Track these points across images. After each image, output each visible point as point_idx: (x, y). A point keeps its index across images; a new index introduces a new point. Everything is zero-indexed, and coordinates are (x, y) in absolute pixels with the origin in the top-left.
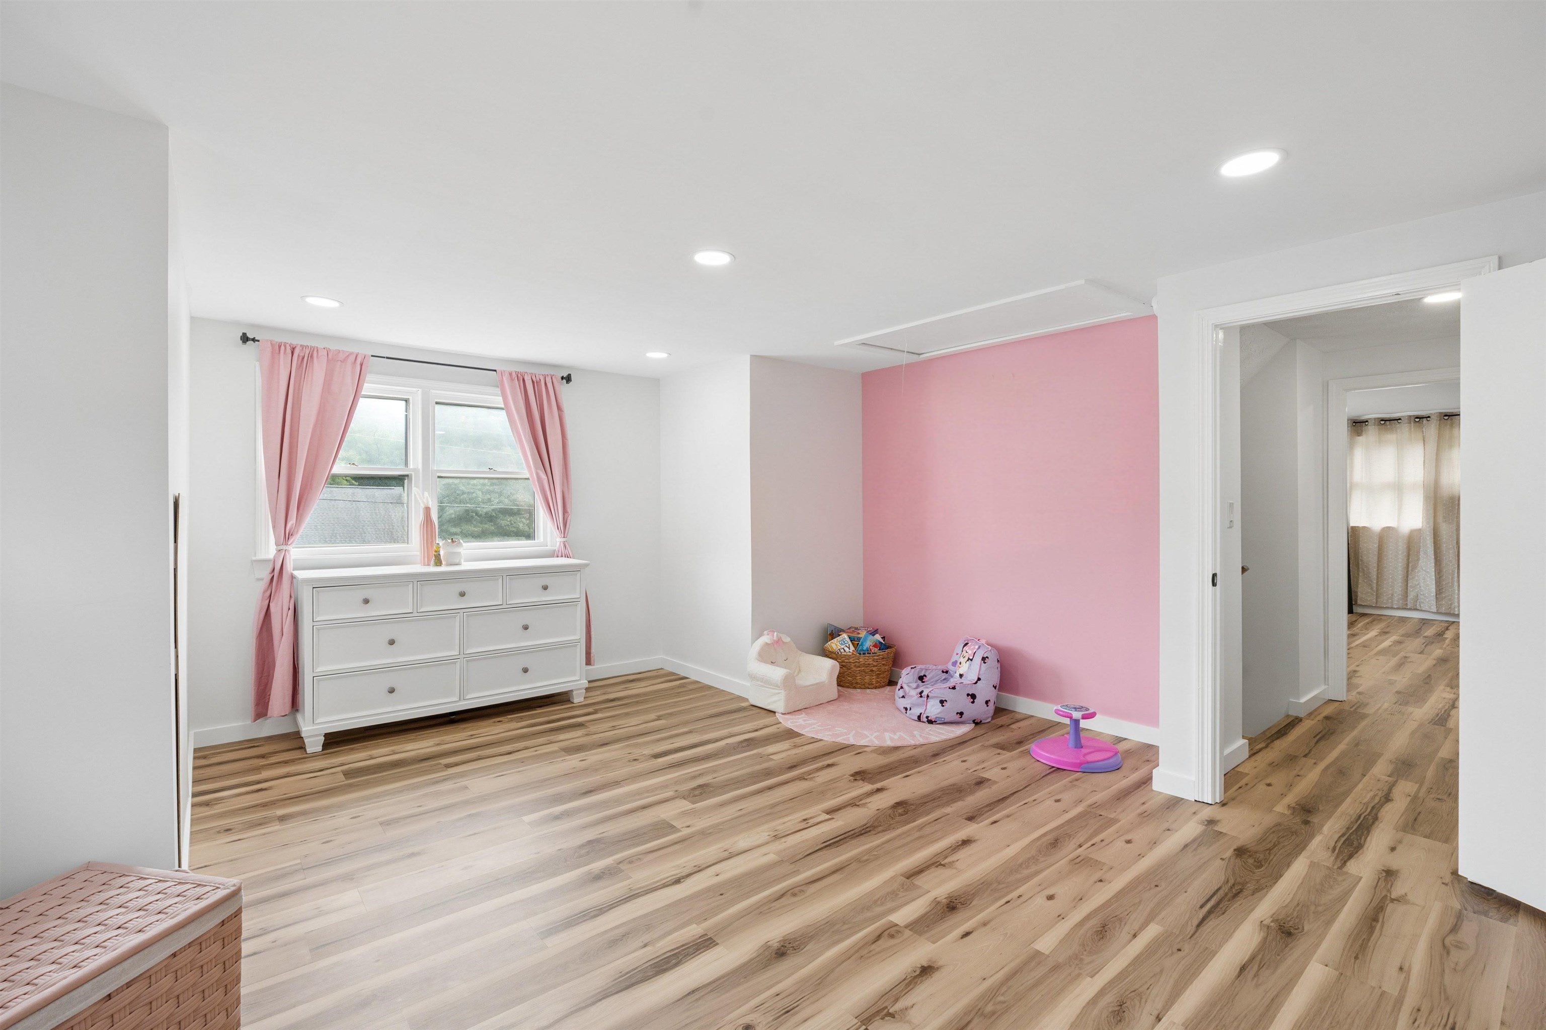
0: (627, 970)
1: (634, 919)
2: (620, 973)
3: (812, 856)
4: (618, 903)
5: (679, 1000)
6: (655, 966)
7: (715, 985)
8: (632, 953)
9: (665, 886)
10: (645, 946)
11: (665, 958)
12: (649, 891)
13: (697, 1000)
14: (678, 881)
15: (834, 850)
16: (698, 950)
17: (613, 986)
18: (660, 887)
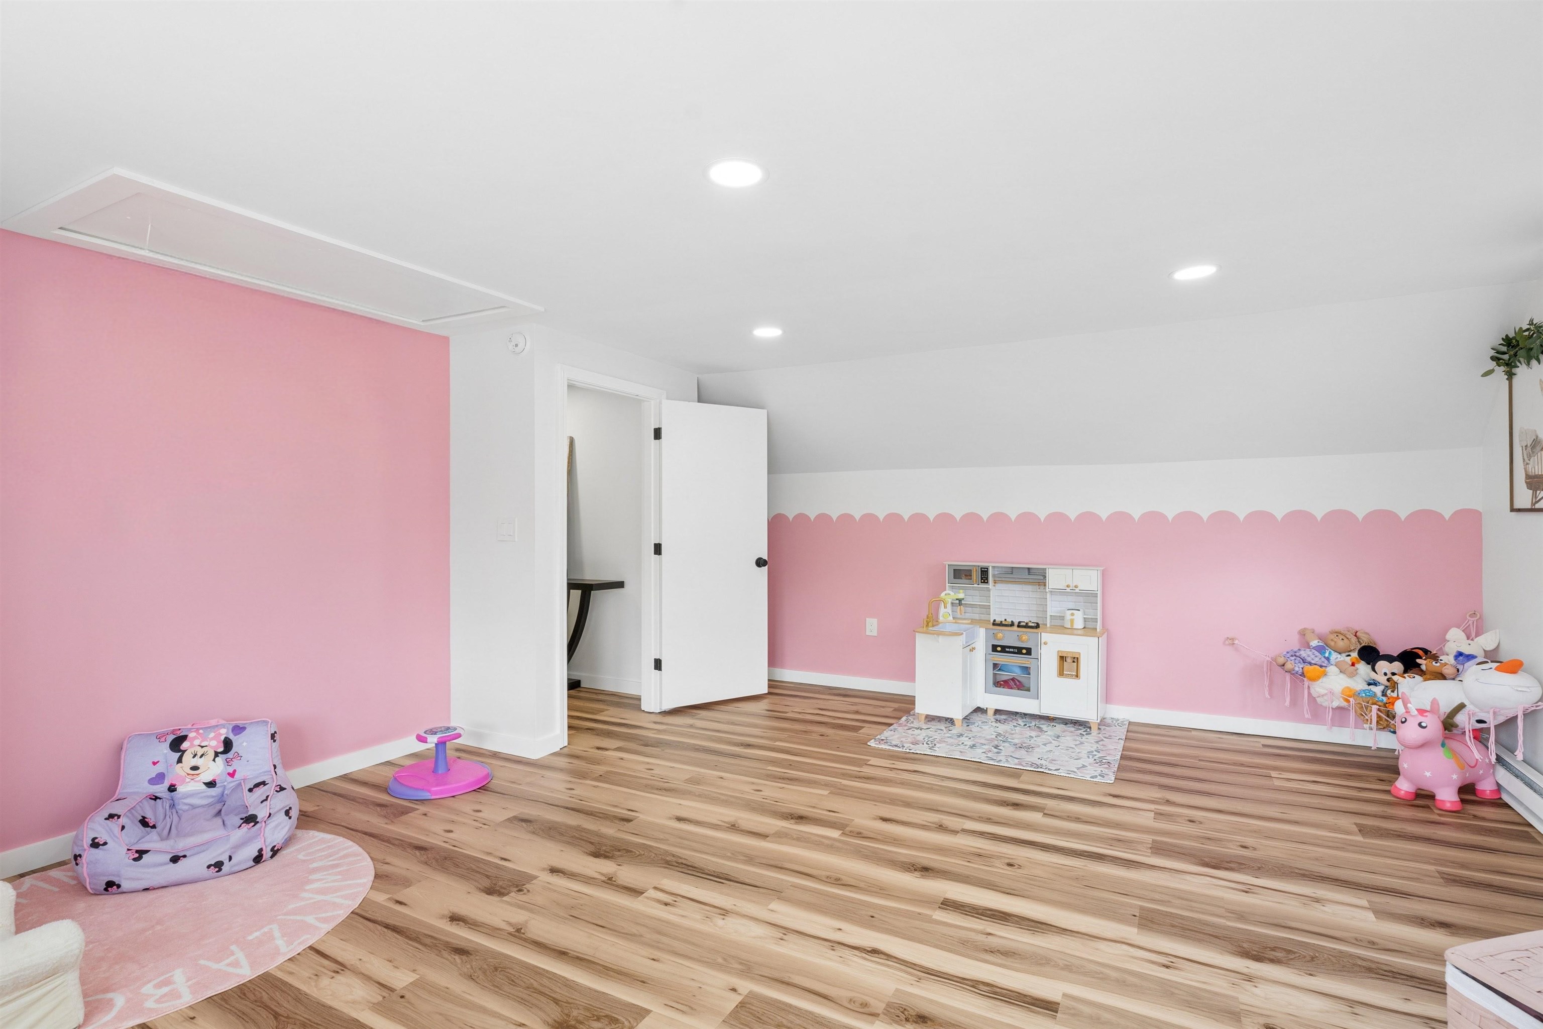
0: (1027, 931)
1: (964, 956)
2: (1034, 934)
3: (755, 884)
4: (950, 978)
5: (1024, 897)
6: (1006, 920)
7: (995, 888)
8: (1004, 937)
9: (888, 956)
10: (990, 934)
11: (991, 918)
12: (908, 965)
13: (1014, 890)
14: (875, 951)
15: (733, 874)
16: (962, 906)
17: (1051, 931)
18: (895, 960)
